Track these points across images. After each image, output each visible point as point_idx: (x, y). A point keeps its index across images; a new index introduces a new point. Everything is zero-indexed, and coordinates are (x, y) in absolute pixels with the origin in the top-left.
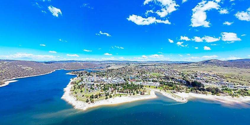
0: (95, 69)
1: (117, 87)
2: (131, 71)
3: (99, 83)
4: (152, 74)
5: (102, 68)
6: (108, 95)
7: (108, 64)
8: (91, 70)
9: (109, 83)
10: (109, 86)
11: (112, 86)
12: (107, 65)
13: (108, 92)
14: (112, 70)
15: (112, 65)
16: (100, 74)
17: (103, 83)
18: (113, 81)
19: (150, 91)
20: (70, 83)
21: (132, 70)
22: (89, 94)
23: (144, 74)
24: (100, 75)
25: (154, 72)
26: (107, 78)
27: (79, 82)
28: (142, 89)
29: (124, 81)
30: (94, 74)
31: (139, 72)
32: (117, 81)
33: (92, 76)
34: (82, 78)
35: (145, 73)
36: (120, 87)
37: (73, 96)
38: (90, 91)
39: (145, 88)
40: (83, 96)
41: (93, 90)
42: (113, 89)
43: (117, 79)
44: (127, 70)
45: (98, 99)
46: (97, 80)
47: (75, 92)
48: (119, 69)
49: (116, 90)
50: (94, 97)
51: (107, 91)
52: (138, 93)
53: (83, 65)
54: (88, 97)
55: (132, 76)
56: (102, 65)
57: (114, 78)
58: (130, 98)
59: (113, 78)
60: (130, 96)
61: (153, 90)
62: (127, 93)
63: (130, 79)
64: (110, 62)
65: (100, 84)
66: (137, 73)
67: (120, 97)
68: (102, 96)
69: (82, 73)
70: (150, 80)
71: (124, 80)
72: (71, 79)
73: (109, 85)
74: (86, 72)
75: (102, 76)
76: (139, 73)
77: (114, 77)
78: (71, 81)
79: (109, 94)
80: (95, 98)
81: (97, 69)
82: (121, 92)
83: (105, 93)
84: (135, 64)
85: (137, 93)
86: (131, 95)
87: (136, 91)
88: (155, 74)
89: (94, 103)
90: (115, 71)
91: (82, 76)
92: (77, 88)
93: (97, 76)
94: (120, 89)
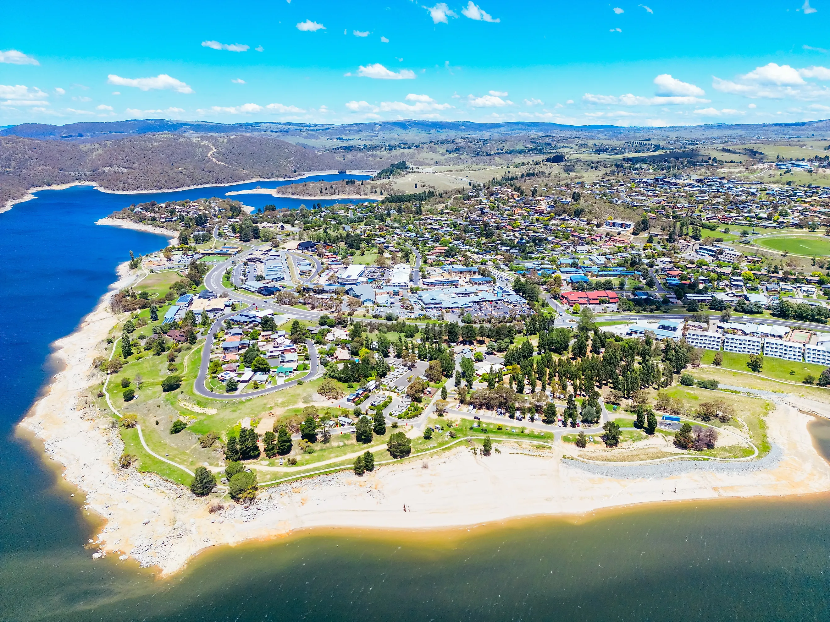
0: (300, 187)
1: (458, 348)
2: (578, 213)
3: (317, 314)
4: (769, 243)
5: (351, 181)
6: (381, 431)
7: (391, 148)
8: (273, 192)
9: (396, 310)
10: (392, 337)
11: (417, 340)
12: (385, 153)
13: (378, 397)
14: (420, 198)
15: (425, 155)
16: (331, 232)
17: (345, 310)
18: (426, 296)
19: (769, 407)
20: (107, 299)
21: (582, 203)
22: (227, 414)
23: (696, 237)
24: (329, 242)
25: (783, 225)
26: (382, 266)
27: (169, 298)
28: (686, 382)
29: (514, 297)
30: (288, 227)
31: (643, 226)
32: (462, 301)
33: (267, 246)
34: (193, 265)
35: (705, 233)
36: (483, 349)
37: (104, 423)
38: (232, 387)
39: (708, 377)
40: (177, 429)
41: (260, 377)
42: (423, 366)
43: (454, 284)
44: (543, 205)
45: (293, 463)
46: (303, 282)
47: (126, 384)
48: (476, 188)
49: (449, 384)
50: (261, 446)
51: (371, 384)
52: (650, 431)
53: (220, 154)
54: (218, 444)
55: (583, 260)
56: (350, 156)
57: (436, 275)
58: (573, 472)
59: (427, 268)
60: (573, 450)
61: (793, 398)
62: (549, 421)
63: (565, 289)
64: (411, 136)
65: (323, 322)
66: (627, 235)
67: (486, 452)
68: (326, 439)
69: (201, 221)
70: (754, 297)
71: (519, 289)
72: (123, 268)
73: (390, 329)
74: (236, 211)
75: (342, 245)
76: (644, 235)
77: (431, 258)
78: (118, 286)
79: (388, 423)
80: (271, 452)
81: (311, 186)
82: (489, 407)
83: (351, 407)
84: (600, 150)
85: (638, 425)
86: (581, 443)
87: (625, 403)
88: (795, 245)
89: (253, 508)
90: (440, 207)
91: (201, 248)
92: (148, 348)
93: (304, 246)
94: (483, 368)
